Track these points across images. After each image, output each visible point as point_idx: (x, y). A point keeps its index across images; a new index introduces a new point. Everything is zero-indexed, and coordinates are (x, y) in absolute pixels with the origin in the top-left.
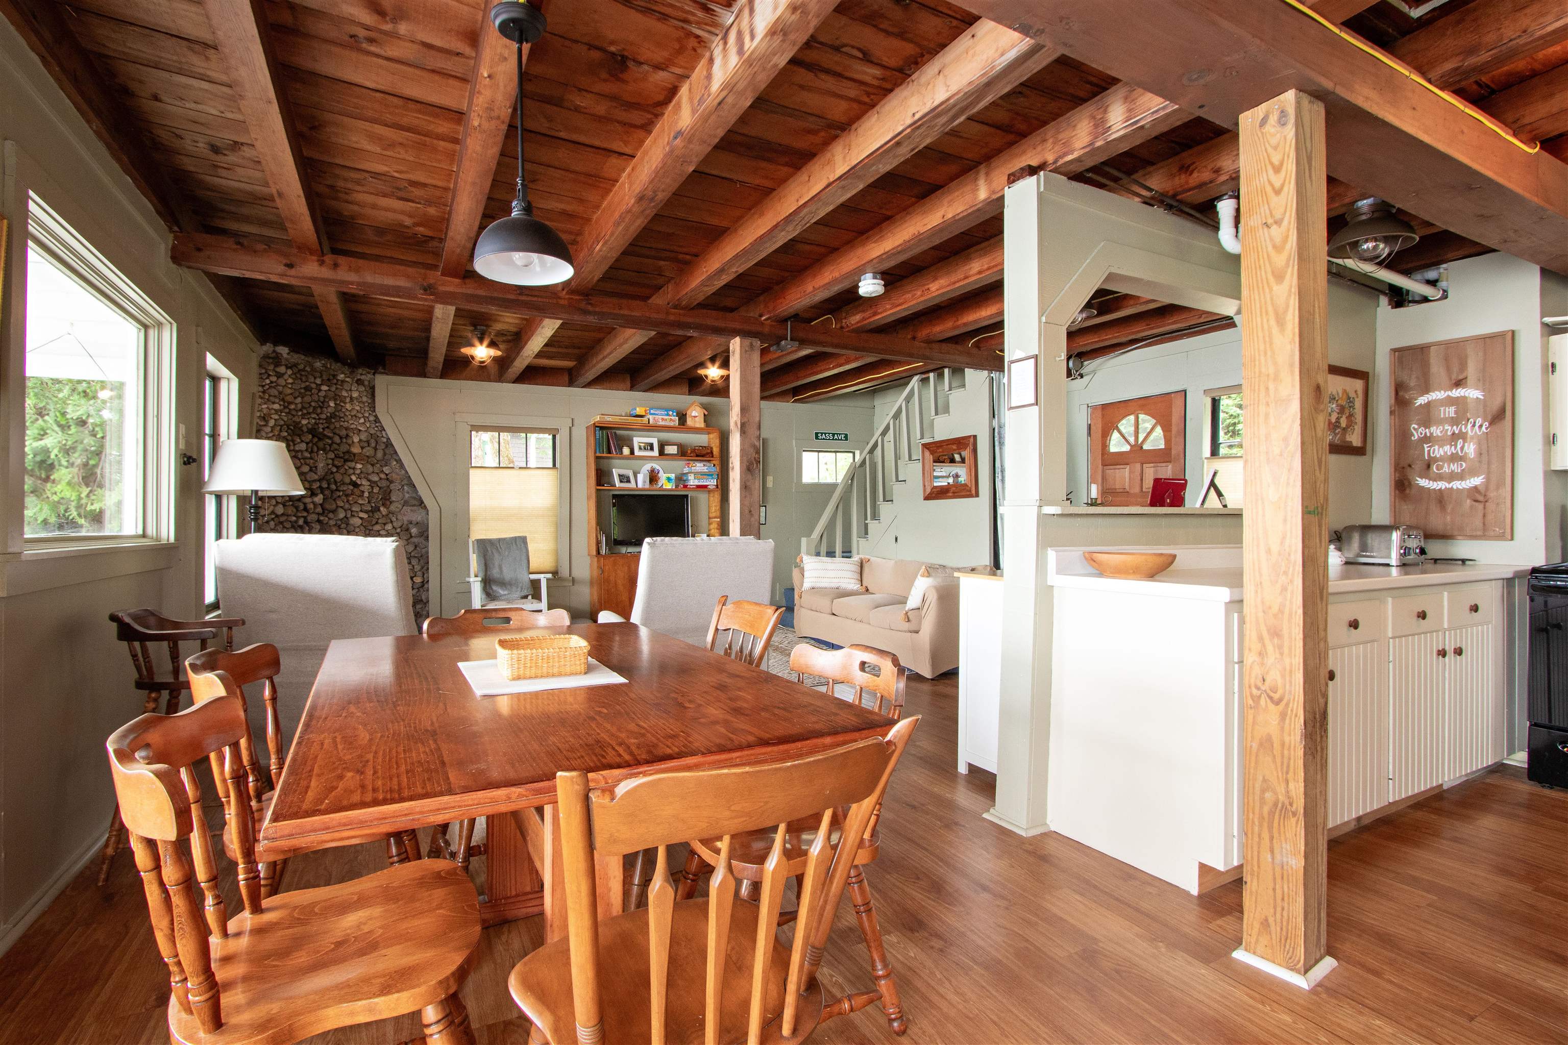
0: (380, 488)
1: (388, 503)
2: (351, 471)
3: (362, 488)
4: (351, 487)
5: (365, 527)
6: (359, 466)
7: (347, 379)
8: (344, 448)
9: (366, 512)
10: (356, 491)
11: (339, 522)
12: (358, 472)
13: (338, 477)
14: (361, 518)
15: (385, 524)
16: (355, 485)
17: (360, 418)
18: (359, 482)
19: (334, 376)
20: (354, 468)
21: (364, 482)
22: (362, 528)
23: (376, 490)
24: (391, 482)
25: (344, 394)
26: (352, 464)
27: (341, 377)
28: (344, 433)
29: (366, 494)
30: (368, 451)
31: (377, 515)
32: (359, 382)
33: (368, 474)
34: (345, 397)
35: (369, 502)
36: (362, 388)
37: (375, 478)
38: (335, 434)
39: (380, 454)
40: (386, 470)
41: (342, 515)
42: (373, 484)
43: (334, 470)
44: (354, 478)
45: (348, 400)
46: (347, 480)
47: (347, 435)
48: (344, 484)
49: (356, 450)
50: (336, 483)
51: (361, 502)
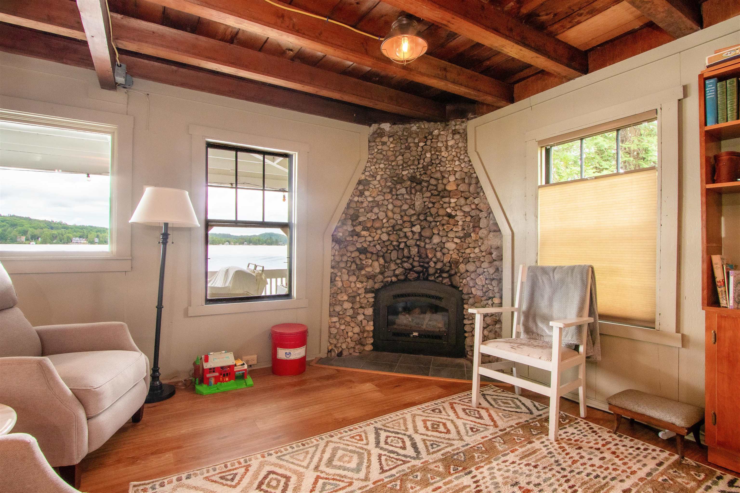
0: (472, 217)
1: (477, 229)
2: (447, 205)
3: (456, 218)
4: (446, 218)
5: (458, 250)
6: (453, 200)
7: (442, 133)
8: (440, 187)
9: (460, 238)
10: (452, 221)
11: (434, 247)
12: (452, 205)
13: (433, 211)
14: (457, 243)
15: (474, 248)
16: (450, 216)
17: (455, 161)
18: (453, 213)
19: (431, 133)
20: (450, 203)
21: (459, 213)
22: (455, 250)
23: (468, 219)
24: (481, 211)
25: (440, 144)
26: (447, 200)
27: (436, 132)
28: (438, 175)
29: (460, 223)
30: (462, 187)
31: (468, 240)
32: (455, 132)
33: (461, 206)
34: (440, 147)
35: (463, 229)
36: (457, 137)
37: (467, 209)
38: (431, 177)
39: (472, 189)
40: (476, 201)
41: (436, 239)
42: (466, 214)
43: (430, 205)
44: (449, 210)
45: (443, 149)
46: (441, 212)
47: (443, 177)
48: (439, 215)
49: (451, 187)
50: (431, 215)
51: (455, 229)
